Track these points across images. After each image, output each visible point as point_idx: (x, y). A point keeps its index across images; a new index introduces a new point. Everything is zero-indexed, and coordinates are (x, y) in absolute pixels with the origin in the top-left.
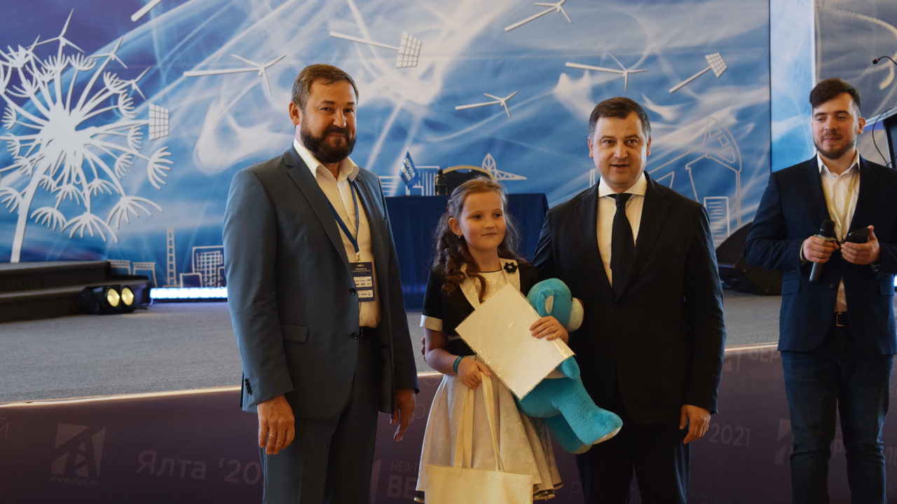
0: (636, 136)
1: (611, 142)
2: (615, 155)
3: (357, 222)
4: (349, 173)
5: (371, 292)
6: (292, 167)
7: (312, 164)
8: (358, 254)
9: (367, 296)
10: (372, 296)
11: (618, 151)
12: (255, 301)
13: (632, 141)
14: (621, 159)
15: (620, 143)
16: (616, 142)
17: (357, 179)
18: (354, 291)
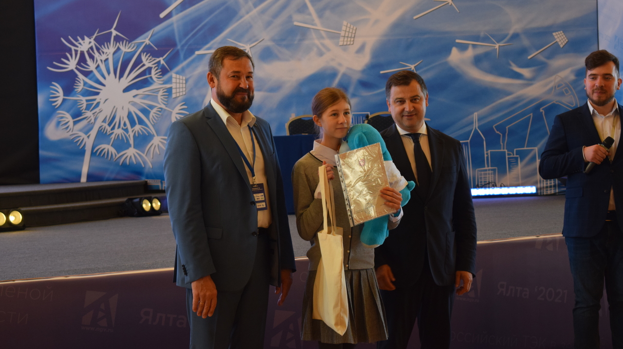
0: (417, 96)
1: (402, 101)
2: (405, 110)
3: (254, 156)
4: (249, 122)
5: (264, 203)
6: (210, 118)
7: (224, 115)
8: (254, 178)
9: (262, 207)
10: (265, 206)
11: (407, 106)
12: (188, 211)
13: (415, 99)
14: (409, 112)
15: (407, 102)
16: (405, 101)
17: (254, 126)
18: (254, 203)
